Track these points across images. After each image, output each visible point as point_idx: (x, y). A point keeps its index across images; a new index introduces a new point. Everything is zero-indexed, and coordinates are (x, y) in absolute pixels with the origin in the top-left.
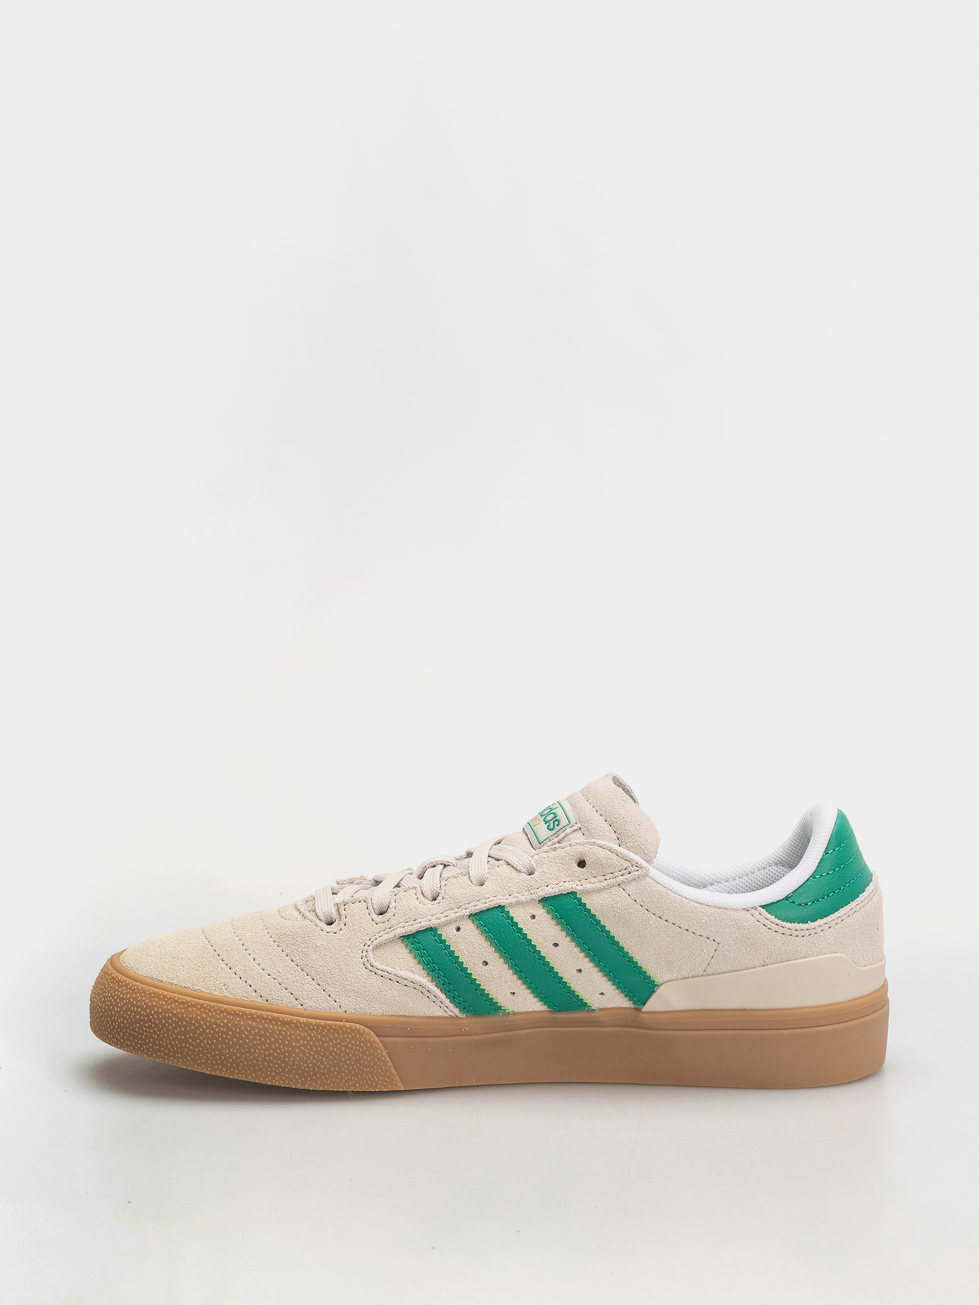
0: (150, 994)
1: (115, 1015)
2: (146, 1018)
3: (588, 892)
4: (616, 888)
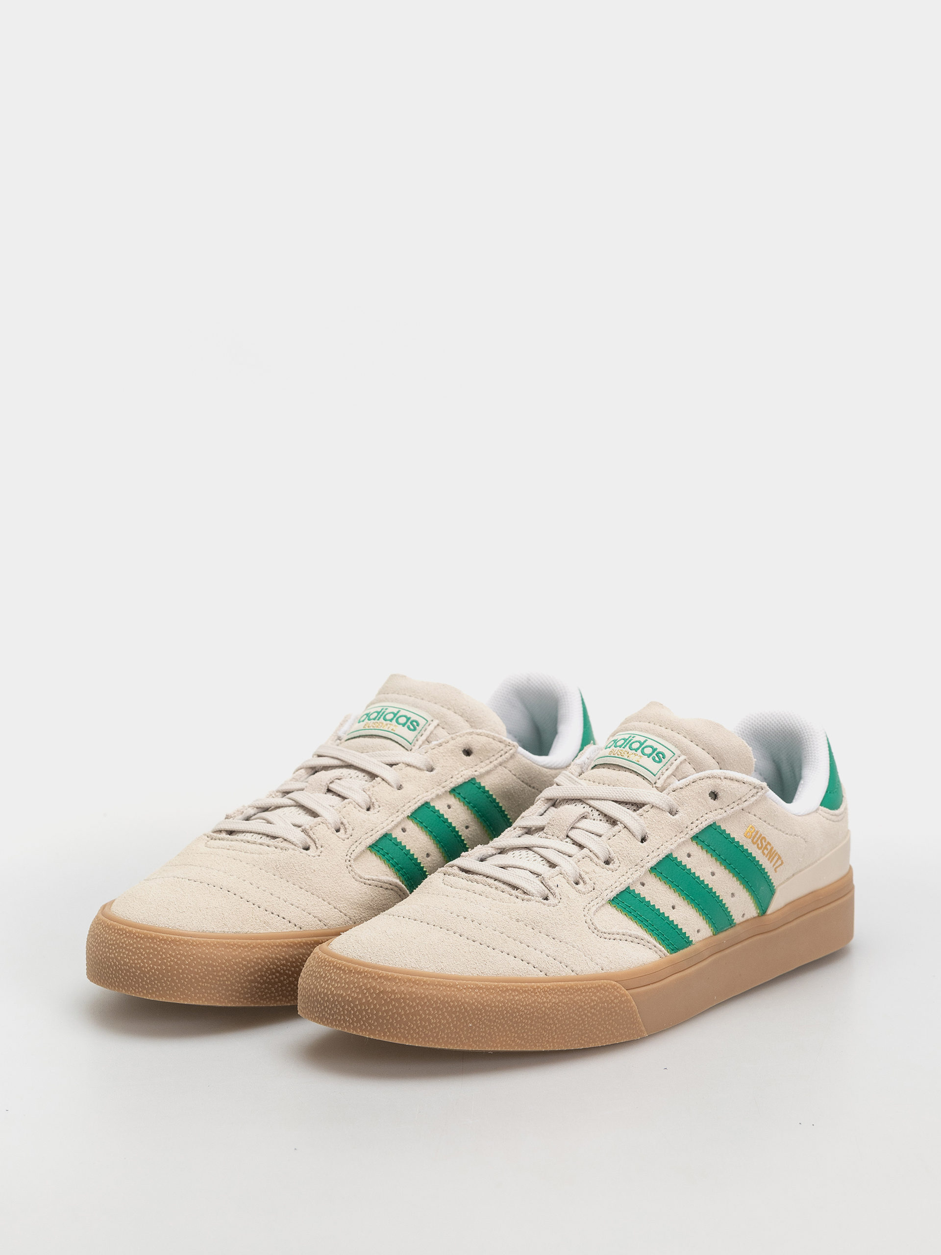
0: (215, 945)
1: (183, 973)
2: (219, 968)
3: (482, 775)
4: (500, 767)
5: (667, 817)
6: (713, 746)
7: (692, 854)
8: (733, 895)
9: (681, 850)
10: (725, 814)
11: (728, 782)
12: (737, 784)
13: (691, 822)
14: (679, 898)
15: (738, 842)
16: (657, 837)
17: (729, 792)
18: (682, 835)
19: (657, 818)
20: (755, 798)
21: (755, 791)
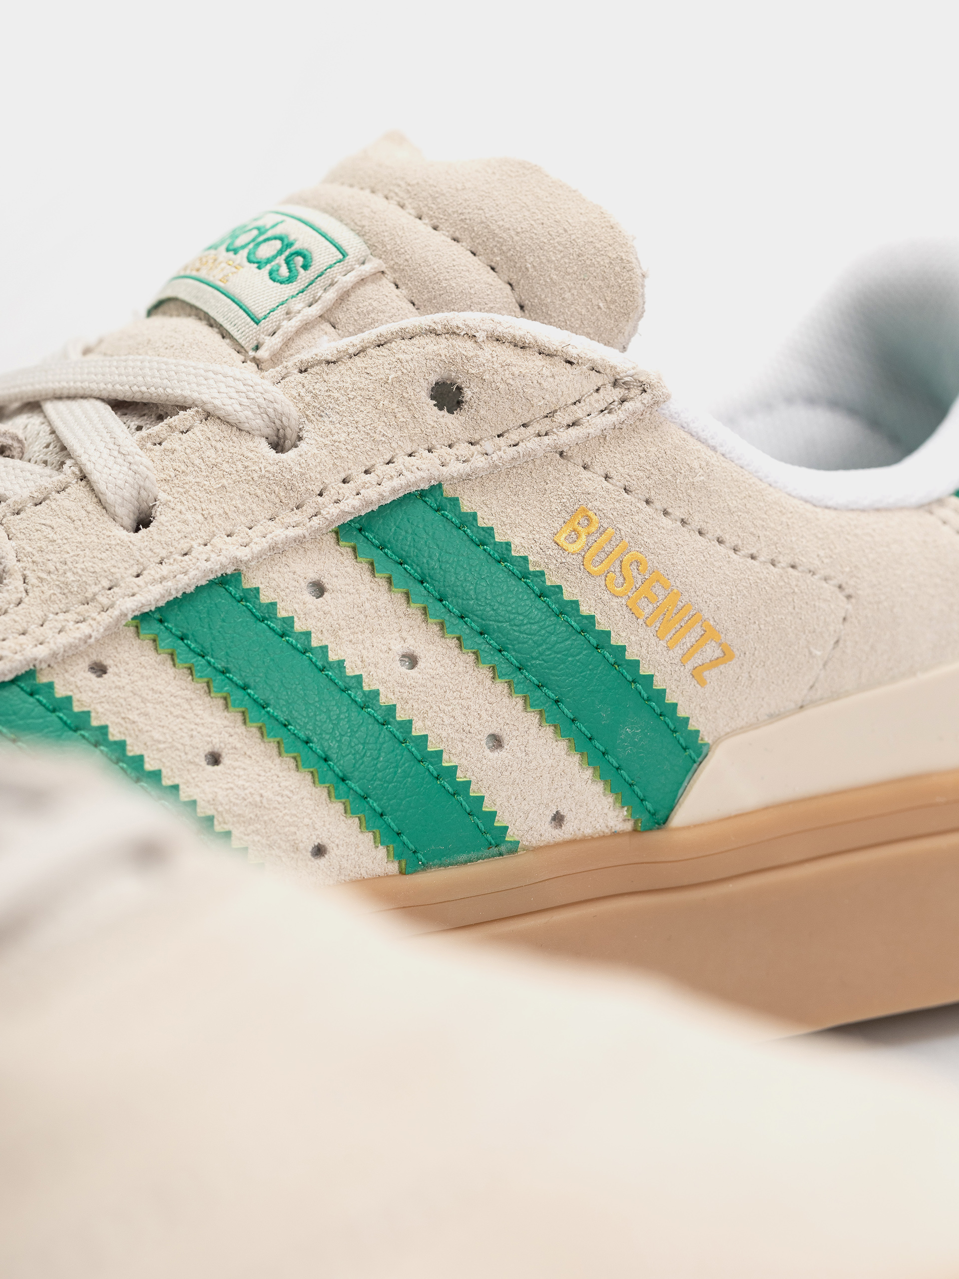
5: (251, 455)
6: (487, 227)
7: (328, 586)
8: (496, 741)
9: (285, 570)
10: (480, 462)
11: (507, 354)
12: (540, 363)
13: (343, 476)
14: (242, 729)
15: (525, 559)
16: (189, 516)
17: (502, 386)
18: (298, 516)
19: (211, 453)
20: (609, 419)
21: (617, 394)
